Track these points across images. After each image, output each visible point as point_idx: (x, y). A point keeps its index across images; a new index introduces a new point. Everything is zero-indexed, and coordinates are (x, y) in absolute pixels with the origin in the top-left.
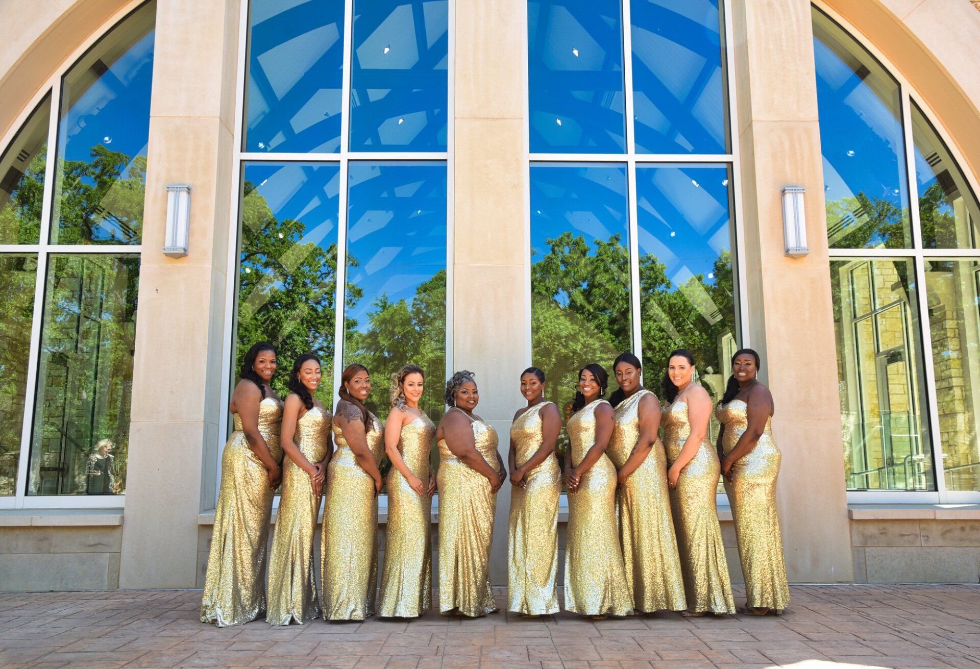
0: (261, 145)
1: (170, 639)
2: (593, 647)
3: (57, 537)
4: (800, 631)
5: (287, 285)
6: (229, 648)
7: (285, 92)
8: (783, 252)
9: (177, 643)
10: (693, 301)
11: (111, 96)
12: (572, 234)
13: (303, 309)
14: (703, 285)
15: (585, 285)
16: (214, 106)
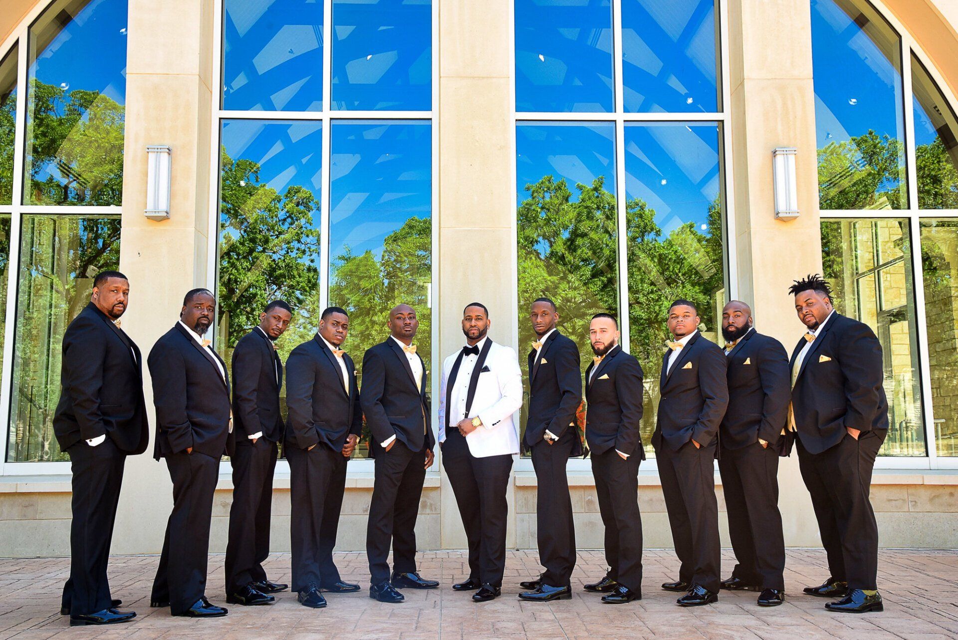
3: (42, 503)
7: (247, 30)
8: (773, 216)
12: (554, 178)
14: (695, 235)
15: (565, 235)
16: (192, 63)
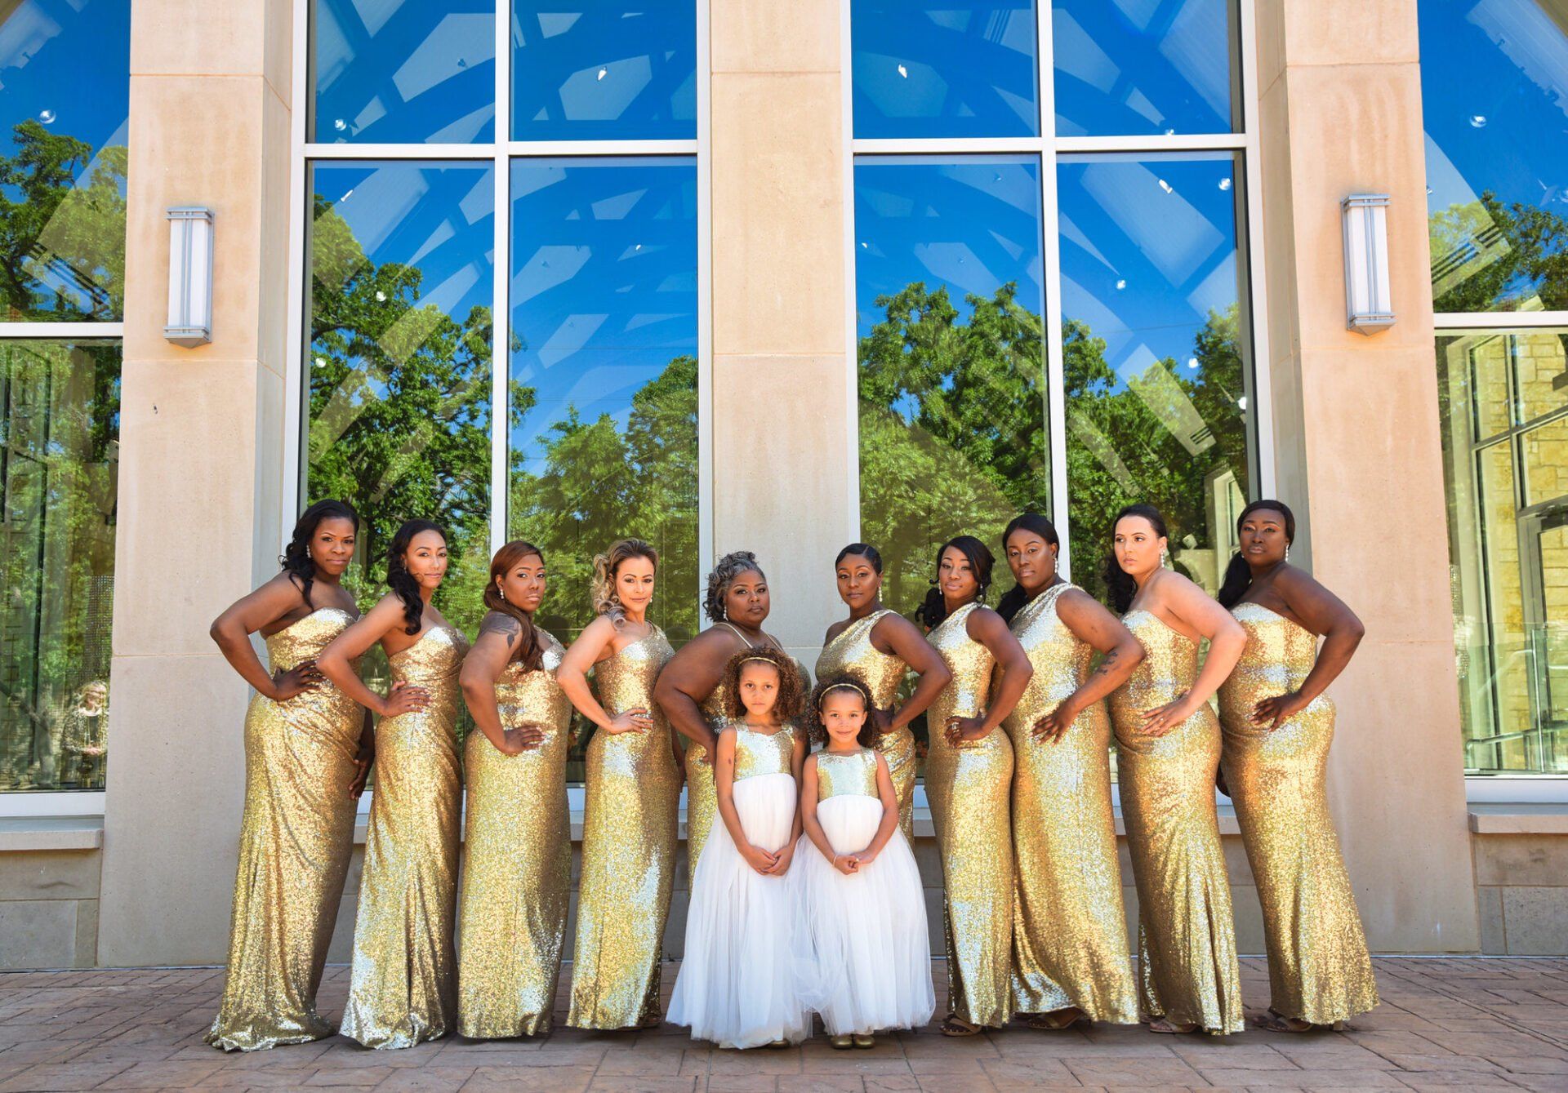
0: (340, 124)
1: (197, 1064)
2: (986, 1077)
4: (1381, 1050)
5: (392, 387)
6: (309, 1082)
7: (382, 24)
8: (1342, 323)
9: (210, 1072)
10: (1157, 410)
11: (52, 30)
12: (925, 287)
13: (424, 432)
14: (1176, 378)
15: (948, 384)
16: (251, 54)
